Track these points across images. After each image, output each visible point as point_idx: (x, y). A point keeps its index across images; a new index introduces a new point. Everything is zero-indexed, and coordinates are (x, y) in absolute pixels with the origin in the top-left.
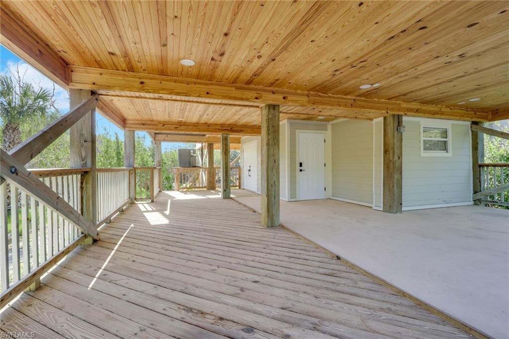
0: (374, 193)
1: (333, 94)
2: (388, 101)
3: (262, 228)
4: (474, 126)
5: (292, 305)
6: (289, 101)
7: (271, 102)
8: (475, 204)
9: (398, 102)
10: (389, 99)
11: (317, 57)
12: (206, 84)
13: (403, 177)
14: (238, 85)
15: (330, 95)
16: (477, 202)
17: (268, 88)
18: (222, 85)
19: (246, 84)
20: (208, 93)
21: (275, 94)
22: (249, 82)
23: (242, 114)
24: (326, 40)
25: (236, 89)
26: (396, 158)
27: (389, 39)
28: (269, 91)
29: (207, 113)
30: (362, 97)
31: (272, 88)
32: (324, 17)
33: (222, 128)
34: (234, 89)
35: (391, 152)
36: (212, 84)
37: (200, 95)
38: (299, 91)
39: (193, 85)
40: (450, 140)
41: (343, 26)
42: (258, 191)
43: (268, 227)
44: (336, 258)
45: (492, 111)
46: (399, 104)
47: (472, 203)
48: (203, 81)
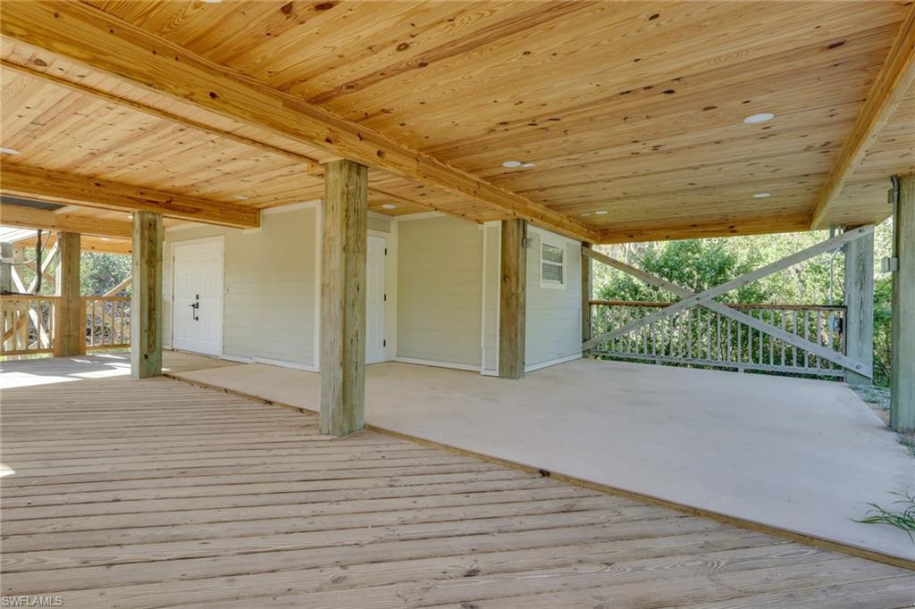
0: (483, 346)
1: (453, 166)
2: (514, 194)
3: (331, 440)
4: (585, 248)
5: (596, 598)
6: (388, 162)
7: (355, 157)
8: (584, 357)
9: (526, 199)
10: (517, 193)
11: (503, 87)
12: (209, 69)
13: (527, 319)
14: (290, 96)
15: (449, 166)
16: (586, 353)
17: (352, 124)
18: (251, 86)
19: (309, 101)
20: (213, 95)
21: (363, 141)
22: (320, 99)
23: (227, 171)
24: (548, 61)
25: (283, 106)
26: (520, 290)
27: (622, 93)
28: (351, 130)
29: (122, 150)
30: (487, 181)
31: (359, 127)
32: (590, 14)
33: (139, 196)
34: (280, 104)
35: (513, 279)
36: (226, 75)
37: (192, 94)
38: (405, 147)
39: (172, 61)
40: (564, 265)
41: (597, 45)
42: (224, 353)
43: (343, 435)
44: (540, 475)
45: (602, 231)
46: (526, 203)
47: (581, 355)
48: (202, 59)
